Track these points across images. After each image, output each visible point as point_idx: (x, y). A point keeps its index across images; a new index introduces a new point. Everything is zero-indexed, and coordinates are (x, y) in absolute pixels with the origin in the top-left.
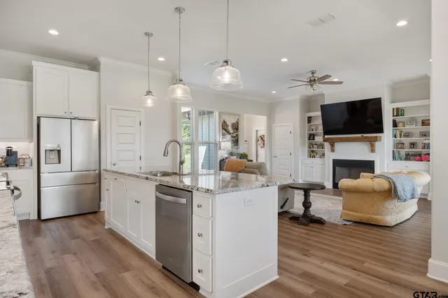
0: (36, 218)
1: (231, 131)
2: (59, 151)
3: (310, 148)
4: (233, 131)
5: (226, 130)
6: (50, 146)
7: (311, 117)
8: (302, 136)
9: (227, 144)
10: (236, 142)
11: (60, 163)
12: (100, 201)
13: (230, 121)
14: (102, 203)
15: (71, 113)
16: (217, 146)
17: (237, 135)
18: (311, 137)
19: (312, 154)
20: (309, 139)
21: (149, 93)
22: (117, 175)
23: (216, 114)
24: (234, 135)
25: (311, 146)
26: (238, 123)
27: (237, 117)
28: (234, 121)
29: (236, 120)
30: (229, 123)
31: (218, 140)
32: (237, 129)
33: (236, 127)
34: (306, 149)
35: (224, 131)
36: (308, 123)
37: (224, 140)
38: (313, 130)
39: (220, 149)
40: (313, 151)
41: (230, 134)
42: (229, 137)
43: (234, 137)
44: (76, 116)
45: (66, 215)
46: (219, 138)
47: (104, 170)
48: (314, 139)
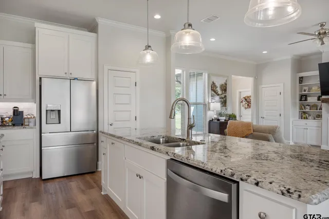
0: (38, 176)
1: (220, 92)
2: (59, 111)
3: (301, 108)
4: (222, 92)
5: (215, 92)
6: (51, 107)
7: (302, 77)
8: (293, 97)
9: (216, 105)
10: (224, 103)
11: (60, 123)
12: (98, 160)
13: (219, 82)
14: (100, 163)
15: (71, 74)
16: (206, 107)
17: (225, 96)
18: (303, 97)
19: (304, 115)
20: (301, 100)
21: (148, 47)
22: (115, 139)
23: (205, 76)
24: (223, 96)
25: (302, 107)
26: (226, 84)
27: (226, 79)
28: (223, 82)
29: (225, 81)
30: (218, 84)
31: (207, 100)
32: (225, 90)
33: (224, 88)
34: (298, 110)
35: (213, 92)
36: (300, 83)
37: (213, 101)
38: (305, 91)
39: (209, 109)
40: (305, 113)
41: (218, 95)
42: (217, 98)
43: (222, 98)
44: (76, 77)
45: (65, 175)
46: (208, 99)
47: (101, 132)
48: (306, 100)
